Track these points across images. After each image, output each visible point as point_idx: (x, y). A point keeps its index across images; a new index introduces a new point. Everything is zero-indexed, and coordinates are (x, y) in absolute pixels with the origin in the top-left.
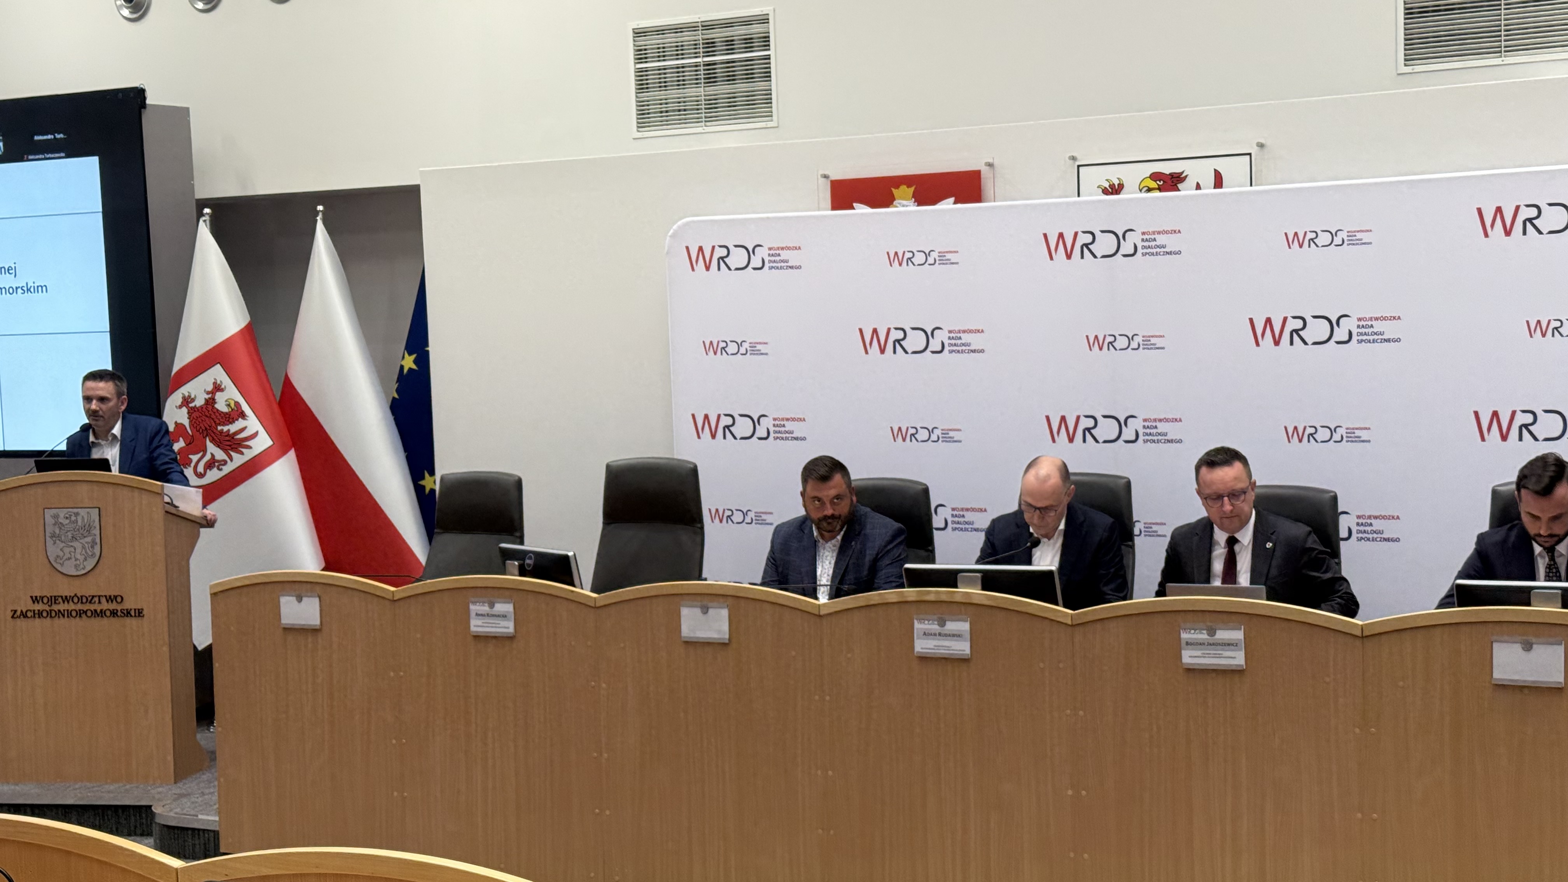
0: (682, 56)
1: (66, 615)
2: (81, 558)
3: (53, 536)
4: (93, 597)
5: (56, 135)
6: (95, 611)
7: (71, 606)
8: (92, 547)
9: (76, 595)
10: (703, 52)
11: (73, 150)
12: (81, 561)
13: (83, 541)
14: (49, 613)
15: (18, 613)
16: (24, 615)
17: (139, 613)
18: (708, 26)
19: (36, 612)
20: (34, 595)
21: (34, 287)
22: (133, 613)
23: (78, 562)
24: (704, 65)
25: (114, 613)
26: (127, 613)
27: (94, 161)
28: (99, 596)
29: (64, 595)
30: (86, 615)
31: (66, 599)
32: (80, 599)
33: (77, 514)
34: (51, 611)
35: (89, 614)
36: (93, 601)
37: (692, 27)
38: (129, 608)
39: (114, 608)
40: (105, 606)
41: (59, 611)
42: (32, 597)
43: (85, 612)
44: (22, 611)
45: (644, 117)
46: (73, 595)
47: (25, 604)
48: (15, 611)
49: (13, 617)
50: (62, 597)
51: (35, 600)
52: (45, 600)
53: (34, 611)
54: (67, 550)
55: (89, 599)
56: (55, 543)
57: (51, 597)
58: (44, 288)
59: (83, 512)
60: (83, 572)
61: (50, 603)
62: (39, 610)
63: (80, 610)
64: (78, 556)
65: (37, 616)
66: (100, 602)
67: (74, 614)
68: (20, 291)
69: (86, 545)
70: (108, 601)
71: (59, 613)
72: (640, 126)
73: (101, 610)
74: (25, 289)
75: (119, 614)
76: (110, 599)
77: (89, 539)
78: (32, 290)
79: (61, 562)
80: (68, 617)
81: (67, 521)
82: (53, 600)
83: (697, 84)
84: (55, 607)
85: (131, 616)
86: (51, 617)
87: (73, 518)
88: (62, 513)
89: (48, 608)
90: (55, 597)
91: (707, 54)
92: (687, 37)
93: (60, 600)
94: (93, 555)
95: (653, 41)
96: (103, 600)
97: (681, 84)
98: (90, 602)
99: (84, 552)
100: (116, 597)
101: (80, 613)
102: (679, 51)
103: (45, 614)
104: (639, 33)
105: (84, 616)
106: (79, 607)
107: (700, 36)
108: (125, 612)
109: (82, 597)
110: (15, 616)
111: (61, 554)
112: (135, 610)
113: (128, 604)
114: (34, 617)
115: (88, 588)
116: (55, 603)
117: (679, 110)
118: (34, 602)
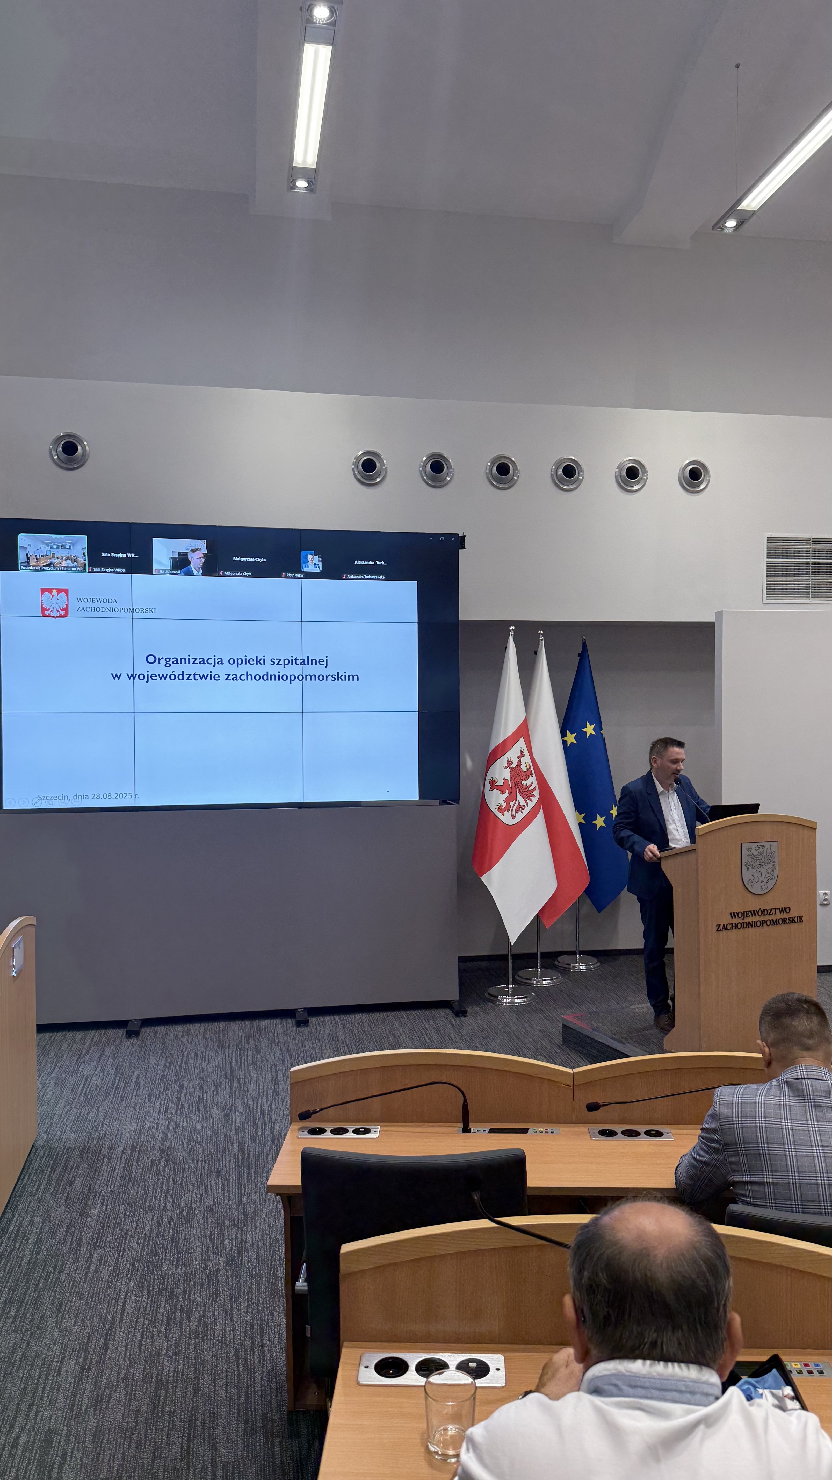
0: (798, 557)
1: (753, 926)
2: (765, 881)
3: (748, 864)
4: (771, 909)
5: (377, 562)
6: (773, 920)
7: (757, 918)
8: (773, 871)
9: (760, 909)
10: (812, 556)
11: (393, 574)
12: (765, 883)
13: (766, 867)
14: (742, 925)
15: (721, 927)
16: (725, 928)
17: (800, 919)
18: (816, 541)
19: (734, 925)
20: (732, 912)
21: (345, 676)
22: (796, 920)
23: (763, 884)
24: (812, 564)
25: (784, 921)
26: (792, 920)
27: (414, 584)
28: (775, 909)
29: (752, 910)
30: (767, 924)
31: (754, 913)
32: (763, 912)
33: (763, 847)
34: (743, 923)
35: (768, 923)
36: (771, 913)
37: (807, 541)
38: (794, 916)
39: (784, 917)
40: (779, 916)
41: (749, 923)
42: (731, 913)
43: (766, 922)
44: (724, 925)
45: (773, 591)
46: (758, 909)
47: (726, 920)
48: (720, 925)
49: (717, 930)
50: (751, 911)
51: (733, 915)
52: (740, 915)
53: (732, 924)
54: (756, 875)
55: (769, 911)
56: (748, 870)
57: (744, 912)
58: (356, 677)
59: (767, 845)
60: (766, 891)
61: (743, 918)
62: (735, 924)
63: (763, 921)
64: (763, 879)
65: (734, 928)
66: (775, 914)
67: (759, 924)
68: (330, 678)
69: (769, 870)
70: (781, 912)
71: (749, 925)
72: (768, 596)
73: (776, 920)
74: (336, 677)
75: (787, 921)
76: (783, 910)
77: (770, 866)
78: (343, 678)
79: (752, 884)
80: (755, 926)
81: (757, 853)
82: (745, 914)
83: (807, 574)
84: (747, 920)
85: (795, 922)
86: (743, 928)
87: (761, 850)
88: (754, 846)
89: (741, 921)
90: (746, 912)
91: (814, 557)
92: (803, 546)
93: (750, 914)
94: (773, 878)
95: (780, 546)
96: (778, 911)
97: (798, 573)
98: (769, 914)
99: (767, 876)
100: (786, 909)
101: (763, 923)
102: (797, 554)
103: (739, 926)
104: (770, 540)
105: (765, 924)
106: (762, 918)
107: (811, 547)
108: (791, 919)
109: (764, 910)
110: (719, 929)
111: (752, 878)
112: (797, 917)
113: (794, 913)
114: (732, 929)
115: (768, 903)
116: (747, 916)
117: (794, 589)
118: (732, 918)
